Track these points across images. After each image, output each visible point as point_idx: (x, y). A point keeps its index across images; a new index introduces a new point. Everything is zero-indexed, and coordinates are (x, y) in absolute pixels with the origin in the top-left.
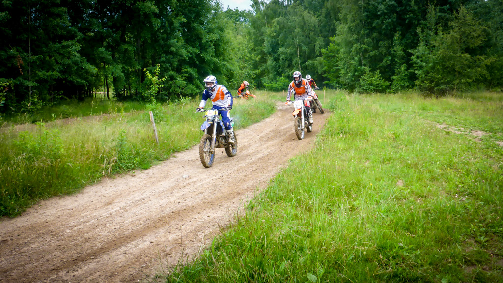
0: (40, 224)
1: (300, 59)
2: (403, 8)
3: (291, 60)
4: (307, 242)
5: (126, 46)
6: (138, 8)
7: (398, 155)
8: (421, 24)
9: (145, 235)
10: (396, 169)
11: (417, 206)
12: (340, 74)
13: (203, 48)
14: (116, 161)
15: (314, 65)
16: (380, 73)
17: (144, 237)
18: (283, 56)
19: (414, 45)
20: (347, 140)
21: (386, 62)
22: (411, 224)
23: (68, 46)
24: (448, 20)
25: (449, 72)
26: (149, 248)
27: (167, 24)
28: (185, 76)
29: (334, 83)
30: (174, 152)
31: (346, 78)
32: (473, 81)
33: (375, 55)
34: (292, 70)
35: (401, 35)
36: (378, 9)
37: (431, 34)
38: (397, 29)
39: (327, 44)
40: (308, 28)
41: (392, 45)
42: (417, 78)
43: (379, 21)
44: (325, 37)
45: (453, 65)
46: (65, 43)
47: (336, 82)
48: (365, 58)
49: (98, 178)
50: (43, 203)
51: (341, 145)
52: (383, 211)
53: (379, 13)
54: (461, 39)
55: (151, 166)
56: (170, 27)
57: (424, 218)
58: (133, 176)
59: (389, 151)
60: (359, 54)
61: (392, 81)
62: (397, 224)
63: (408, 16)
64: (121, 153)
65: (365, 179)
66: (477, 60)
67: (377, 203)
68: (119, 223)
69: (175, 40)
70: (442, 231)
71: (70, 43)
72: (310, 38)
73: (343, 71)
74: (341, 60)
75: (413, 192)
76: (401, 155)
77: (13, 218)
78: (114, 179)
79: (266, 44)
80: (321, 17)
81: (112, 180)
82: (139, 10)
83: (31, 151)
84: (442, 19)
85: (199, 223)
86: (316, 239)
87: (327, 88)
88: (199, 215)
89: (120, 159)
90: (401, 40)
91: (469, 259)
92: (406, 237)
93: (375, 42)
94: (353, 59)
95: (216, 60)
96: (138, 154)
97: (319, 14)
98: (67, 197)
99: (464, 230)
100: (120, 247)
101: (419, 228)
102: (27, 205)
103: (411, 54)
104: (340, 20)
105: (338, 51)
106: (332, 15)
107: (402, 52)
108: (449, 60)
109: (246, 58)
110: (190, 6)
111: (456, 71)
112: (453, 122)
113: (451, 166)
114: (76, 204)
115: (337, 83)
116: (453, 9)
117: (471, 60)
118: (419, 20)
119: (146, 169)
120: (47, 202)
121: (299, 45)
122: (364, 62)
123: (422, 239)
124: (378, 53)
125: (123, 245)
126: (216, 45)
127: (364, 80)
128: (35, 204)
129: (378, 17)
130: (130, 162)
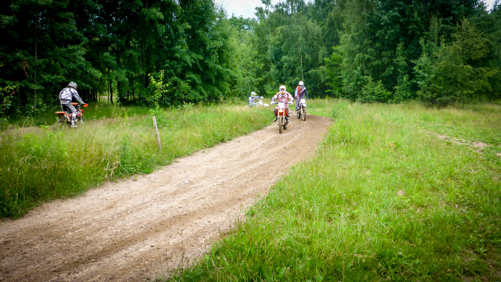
0: (42, 226)
1: (303, 67)
2: (406, 19)
3: (294, 69)
4: (306, 249)
5: (131, 51)
6: (143, 14)
7: (399, 165)
8: (424, 35)
9: (146, 239)
10: (397, 179)
11: (417, 216)
12: (343, 83)
13: (207, 54)
14: (119, 165)
15: (316, 73)
16: (382, 83)
17: (145, 241)
18: (286, 64)
19: (417, 56)
20: (348, 148)
21: (388, 72)
22: (410, 233)
23: (74, 51)
24: (451, 31)
25: (452, 83)
26: (150, 252)
27: (172, 31)
28: (189, 82)
29: (337, 92)
30: (176, 157)
31: (349, 87)
32: (475, 93)
33: (378, 65)
34: (295, 78)
35: (403, 45)
36: (381, 20)
37: (434, 46)
38: (400, 40)
39: (330, 52)
40: (311, 37)
41: (394, 56)
42: (419, 89)
43: (382, 32)
44: (328, 46)
45: (456, 76)
46: (71, 48)
47: (338, 90)
48: (367, 68)
49: (100, 181)
50: (45, 205)
51: (342, 154)
52: (382, 219)
53: (382, 24)
54: (463, 50)
55: (153, 171)
56: (175, 33)
57: (424, 228)
58: (135, 180)
59: (390, 161)
60: (362, 64)
61: (394, 91)
62: (396, 233)
63: (411, 27)
64: (124, 157)
65: (365, 188)
66: (480, 72)
67: (377, 212)
68: (120, 226)
69: (180, 47)
70: (442, 241)
71: (75, 47)
72: (313, 47)
73: (345, 80)
74: (344, 69)
75: (413, 202)
76: (402, 165)
77: (16, 219)
78: (116, 182)
79: (269, 52)
80: (325, 27)
81: (114, 183)
82: (145, 16)
83: (35, 153)
84: (445, 30)
85: (199, 228)
86: (316, 246)
87: (329, 96)
88: (200, 220)
89: (123, 163)
90: (404, 51)
91: (467, 269)
92: (405, 246)
93: (378, 52)
94: (356, 68)
95: (219, 67)
96: (140, 159)
97: (323, 23)
98: (69, 200)
99: (463, 241)
100: (121, 250)
101: (419, 237)
102: (30, 207)
103: (414, 65)
104: (344, 30)
105: (341, 61)
106: (336, 25)
107: (405, 63)
108: (451, 72)
109: (249, 65)
110: (195, 13)
111: (458, 82)
112: (454, 133)
113: (451, 176)
114: (79, 206)
115: (339, 92)
116: (456, 20)
117: (473, 72)
118: (422, 31)
119: (148, 173)
120: (49, 204)
121: (303, 54)
122: (366, 72)
123: (421, 248)
124: (380, 63)
125: (124, 248)
126: (220, 52)
127: (366, 89)
128: (37, 206)
129: (381, 27)
130: (132, 167)
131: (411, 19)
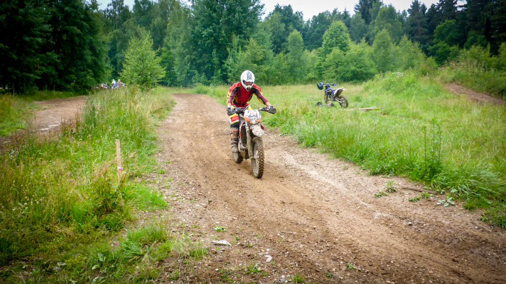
131: (220, 34)
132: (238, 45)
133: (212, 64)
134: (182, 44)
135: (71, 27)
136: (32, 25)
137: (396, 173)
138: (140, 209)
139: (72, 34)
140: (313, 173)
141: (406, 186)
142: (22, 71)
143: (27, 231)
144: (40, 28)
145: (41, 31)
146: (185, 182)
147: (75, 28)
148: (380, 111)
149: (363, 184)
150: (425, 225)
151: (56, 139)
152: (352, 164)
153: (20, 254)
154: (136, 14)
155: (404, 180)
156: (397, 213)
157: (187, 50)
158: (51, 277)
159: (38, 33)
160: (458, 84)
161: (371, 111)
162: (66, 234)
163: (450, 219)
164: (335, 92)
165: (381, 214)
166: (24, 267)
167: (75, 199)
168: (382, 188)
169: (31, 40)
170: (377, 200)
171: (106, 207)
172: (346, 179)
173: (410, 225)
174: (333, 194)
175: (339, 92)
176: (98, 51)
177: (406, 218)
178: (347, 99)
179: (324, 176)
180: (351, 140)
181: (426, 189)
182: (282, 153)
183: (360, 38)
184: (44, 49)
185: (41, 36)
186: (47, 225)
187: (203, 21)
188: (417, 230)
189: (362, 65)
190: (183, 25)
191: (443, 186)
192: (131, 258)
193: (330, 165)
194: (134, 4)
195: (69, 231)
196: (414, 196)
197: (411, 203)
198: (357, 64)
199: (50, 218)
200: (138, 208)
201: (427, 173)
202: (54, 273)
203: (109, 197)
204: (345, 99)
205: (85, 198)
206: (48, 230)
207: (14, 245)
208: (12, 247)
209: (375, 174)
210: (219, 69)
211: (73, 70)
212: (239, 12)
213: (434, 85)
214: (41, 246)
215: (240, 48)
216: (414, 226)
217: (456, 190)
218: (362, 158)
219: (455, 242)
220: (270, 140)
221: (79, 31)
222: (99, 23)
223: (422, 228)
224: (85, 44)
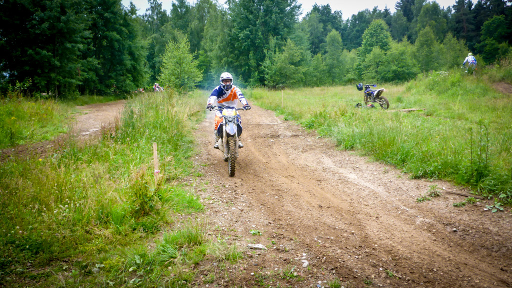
2: (254, 36)
8: (266, 47)
16: (242, 77)
19: (263, 60)
25: (284, 76)
32: (297, 82)
35: (253, 53)
36: (239, 36)
37: (273, 54)
38: (251, 49)
41: (248, 59)
42: (266, 80)
45: (286, 72)
54: (289, 57)
61: (250, 82)
63: (257, 41)
66: (298, 69)
84: (278, 44)
90: (254, 56)
93: (237, 57)
107: (255, 64)
108: (283, 69)
116: (283, 38)
117: (295, 69)
131: (257, 36)
132: (275, 47)
133: (249, 66)
134: (219, 47)
135: (111, 33)
136: (74, 31)
137: (440, 176)
138: (177, 211)
139: (112, 39)
140: (352, 176)
141: (450, 191)
142: (64, 77)
143: (67, 233)
144: (81, 34)
145: (82, 37)
146: (221, 185)
147: (115, 33)
148: (423, 112)
149: (404, 188)
150: (470, 231)
151: (96, 142)
152: (393, 167)
153: (61, 255)
154: (173, 18)
155: (448, 184)
156: (440, 219)
157: (224, 53)
158: (90, 278)
159: (79, 39)
160: (508, 83)
161: (413, 113)
162: (104, 235)
163: (498, 226)
164: (375, 93)
165: (424, 220)
166: (64, 268)
167: (113, 202)
168: (424, 193)
169: (72, 46)
170: (419, 205)
171: (144, 210)
172: (386, 182)
173: (455, 231)
174: (372, 199)
175: (380, 93)
176: (136, 56)
177: (450, 224)
178: (388, 99)
179: (363, 180)
180: (392, 142)
181: (472, 194)
182: (319, 156)
183: (401, 36)
184: (85, 55)
185: (82, 43)
186: (86, 226)
187: (240, 23)
188: (462, 237)
189: (404, 64)
190: (220, 28)
191: (490, 191)
192: (167, 261)
193: (369, 168)
194: (172, 8)
195: (107, 232)
196: (459, 201)
197: (456, 208)
198: (399, 64)
199: (89, 220)
200: (175, 210)
201: (473, 177)
202: (93, 274)
203: (146, 200)
204: (386, 100)
205: (122, 201)
206: (87, 232)
207: (55, 246)
208: (53, 248)
209: (417, 178)
210: (256, 71)
211: (113, 75)
212: (276, 12)
213: (481, 84)
214: (81, 248)
215: (277, 50)
216: (458, 233)
217: (505, 195)
218: (403, 161)
219: (504, 250)
220: (308, 143)
221: (118, 36)
222: (138, 29)
223: (468, 235)
224: (124, 49)
